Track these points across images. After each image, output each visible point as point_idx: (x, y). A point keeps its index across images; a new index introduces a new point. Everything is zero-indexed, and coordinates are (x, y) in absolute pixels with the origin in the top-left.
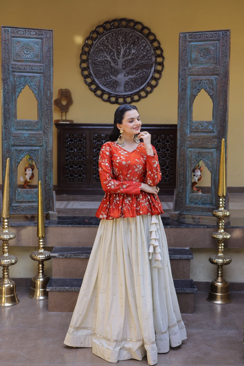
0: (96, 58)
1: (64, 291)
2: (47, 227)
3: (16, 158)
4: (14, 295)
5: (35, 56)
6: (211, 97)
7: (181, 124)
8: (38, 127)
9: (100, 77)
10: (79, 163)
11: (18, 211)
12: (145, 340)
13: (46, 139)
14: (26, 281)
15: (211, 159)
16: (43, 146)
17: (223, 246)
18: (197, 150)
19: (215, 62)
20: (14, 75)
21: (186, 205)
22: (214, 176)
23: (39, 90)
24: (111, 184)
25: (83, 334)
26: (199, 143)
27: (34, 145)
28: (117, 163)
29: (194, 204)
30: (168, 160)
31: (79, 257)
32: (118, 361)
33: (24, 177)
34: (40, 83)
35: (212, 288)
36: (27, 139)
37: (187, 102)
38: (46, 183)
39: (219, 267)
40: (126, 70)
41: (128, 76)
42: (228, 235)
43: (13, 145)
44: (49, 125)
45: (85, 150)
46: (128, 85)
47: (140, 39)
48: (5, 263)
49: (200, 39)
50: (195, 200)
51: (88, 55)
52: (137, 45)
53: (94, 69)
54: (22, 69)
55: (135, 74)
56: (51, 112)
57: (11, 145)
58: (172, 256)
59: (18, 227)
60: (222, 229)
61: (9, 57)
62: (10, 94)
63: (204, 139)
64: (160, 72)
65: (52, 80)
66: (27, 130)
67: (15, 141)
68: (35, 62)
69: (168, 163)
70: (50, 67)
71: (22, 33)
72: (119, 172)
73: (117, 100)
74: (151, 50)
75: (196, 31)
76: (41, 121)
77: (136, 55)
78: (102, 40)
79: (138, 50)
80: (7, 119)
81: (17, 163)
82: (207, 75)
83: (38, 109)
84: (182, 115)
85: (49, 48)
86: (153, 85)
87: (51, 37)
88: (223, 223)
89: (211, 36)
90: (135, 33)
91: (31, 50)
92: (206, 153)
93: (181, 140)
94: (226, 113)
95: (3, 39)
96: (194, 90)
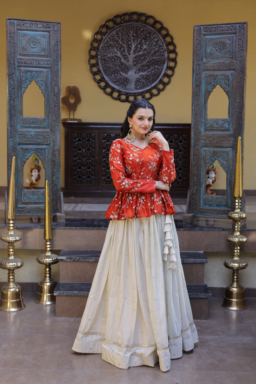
0: (106, 54)
1: (72, 296)
2: (55, 229)
3: (22, 157)
4: (20, 299)
5: (42, 49)
6: (227, 93)
7: (195, 122)
8: (45, 124)
9: (110, 74)
10: (87, 164)
11: (24, 212)
12: (158, 345)
13: (54, 138)
14: (32, 286)
15: (226, 159)
16: (50, 145)
17: (239, 250)
18: (212, 149)
19: (232, 57)
20: (20, 70)
21: (200, 207)
22: (230, 176)
23: (47, 86)
24: (125, 183)
25: (92, 340)
26: (214, 141)
27: (41, 143)
28: (130, 160)
29: (208, 206)
30: (181, 161)
31: (88, 260)
32: (129, 367)
34: (47, 79)
35: (227, 294)
36: (34, 137)
37: (201, 99)
38: (53, 183)
39: (235, 271)
40: (137, 66)
41: (139, 72)
42: (244, 238)
43: (19, 143)
44: (56, 123)
45: (93, 151)
46: (139, 83)
47: (152, 34)
48: (11, 266)
49: (215, 32)
50: (210, 202)
51: (97, 51)
52: (149, 40)
53: (104, 66)
54: (28, 64)
55: (147, 70)
56: (59, 109)
57: (17, 143)
58: (186, 260)
59: (24, 229)
60: (238, 232)
61: (14, 51)
62: (16, 90)
63: (219, 137)
64: (172, 69)
65: (59, 75)
66: (34, 128)
67: (21, 139)
68: (42, 56)
69: (180, 164)
70: (58, 62)
71: (28, 25)
72: (132, 170)
73: (127, 98)
74: (163, 46)
75: (211, 24)
76: (48, 119)
77: (148, 50)
78: (112, 35)
79: (150, 46)
80: (12, 116)
81: (23, 163)
82: (224, 70)
83: (45, 106)
84: (196, 112)
85: (57, 42)
86: (165, 83)
87: (59, 30)
88: (239, 226)
89: (227, 29)
90: (146, 28)
91: (37, 43)
92: (221, 152)
93: (195, 139)
94: (242, 111)
95: (9, 32)
96: (209, 86)
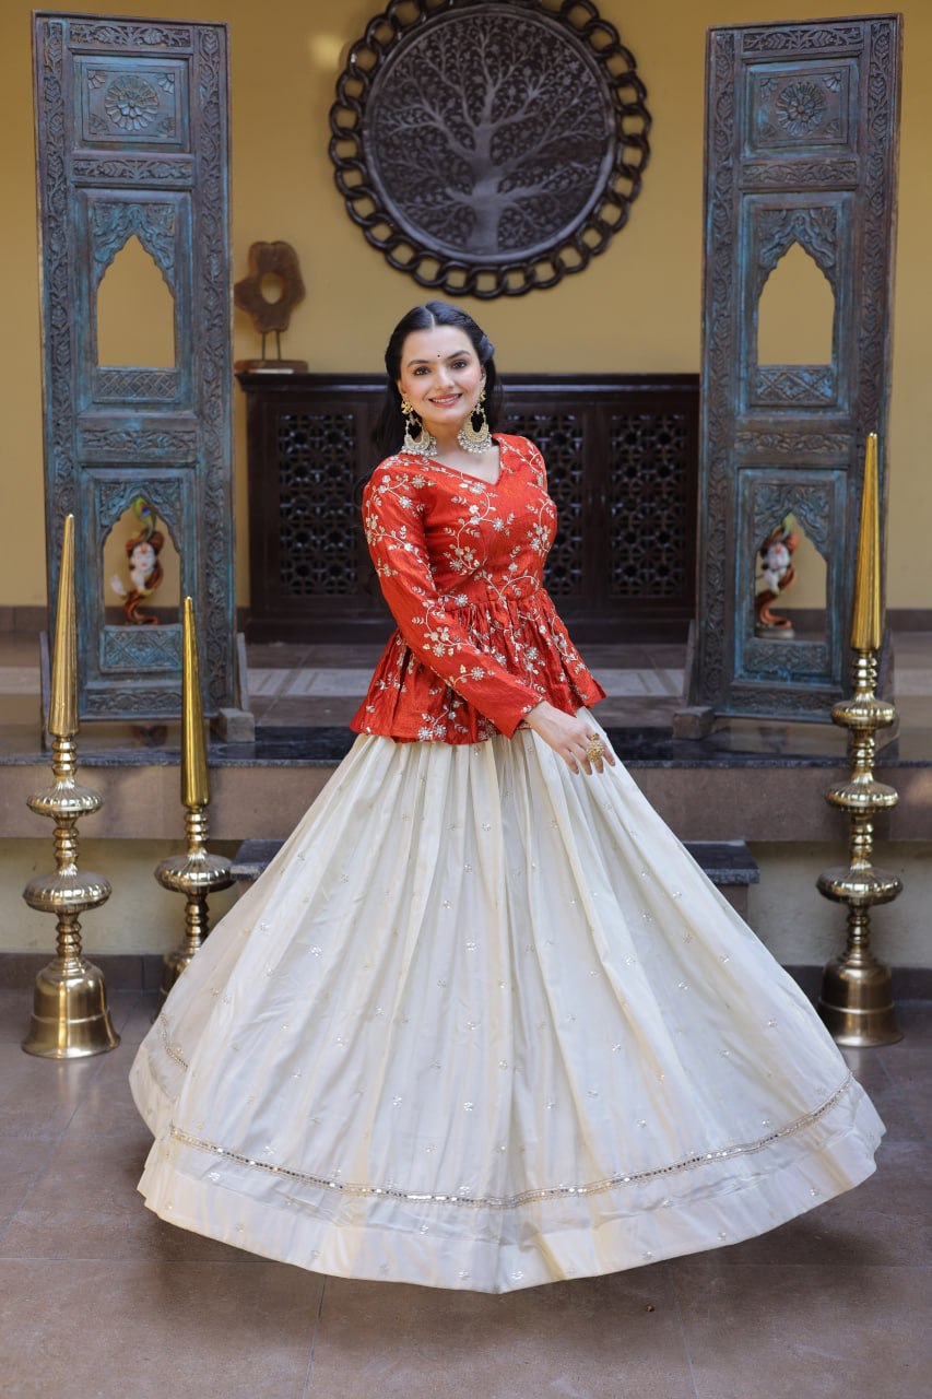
0: (392, 122)
2: (217, 767)
3: (98, 513)
4: (99, 1016)
5: (162, 123)
6: (829, 272)
7: (715, 378)
8: (178, 393)
9: (407, 195)
10: (330, 525)
11: (110, 708)
13: (210, 440)
14: (143, 967)
15: (826, 510)
16: (197, 466)
17: (872, 834)
18: (775, 476)
19: (845, 141)
20: (86, 199)
21: (734, 683)
22: (839, 572)
23: (181, 256)
26: (782, 447)
27: (164, 461)
29: (763, 678)
30: (666, 509)
33: (126, 579)
34: (181, 231)
35: (828, 989)
36: (139, 441)
37: (736, 295)
38: (210, 603)
39: (856, 910)
40: (504, 164)
41: (512, 188)
42: (887, 795)
43: (87, 463)
44: (217, 387)
45: (351, 476)
46: (514, 225)
47: (558, 46)
48: (66, 902)
49: (785, 50)
50: (768, 663)
51: (359, 109)
52: (547, 67)
53: (385, 165)
54: (113, 176)
55: (541, 180)
56: (227, 336)
57: (79, 463)
59: (109, 767)
60: (865, 772)
61: (62, 132)
62: (70, 270)
63: (801, 433)
64: (634, 173)
65: (226, 214)
66: (137, 406)
67: (93, 446)
68: (161, 146)
69: (664, 521)
70: (218, 168)
71: (111, 36)
73: (471, 280)
74: (599, 89)
75: (770, 21)
76: (190, 371)
77: (544, 107)
78: (415, 52)
79: (552, 89)
80: (60, 364)
81: (102, 531)
82: (814, 191)
83: (176, 326)
84: (716, 344)
85: (216, 93)
86: (607, 224)
87: (222, 51)
88: (870, 751)
89: (829, 39)
90: (538, 24)
91: (145, 100)
92: (809, 486)
93: (714, 438)
94: (883, 337)
95: (41, 63)
96: (764, 247)
